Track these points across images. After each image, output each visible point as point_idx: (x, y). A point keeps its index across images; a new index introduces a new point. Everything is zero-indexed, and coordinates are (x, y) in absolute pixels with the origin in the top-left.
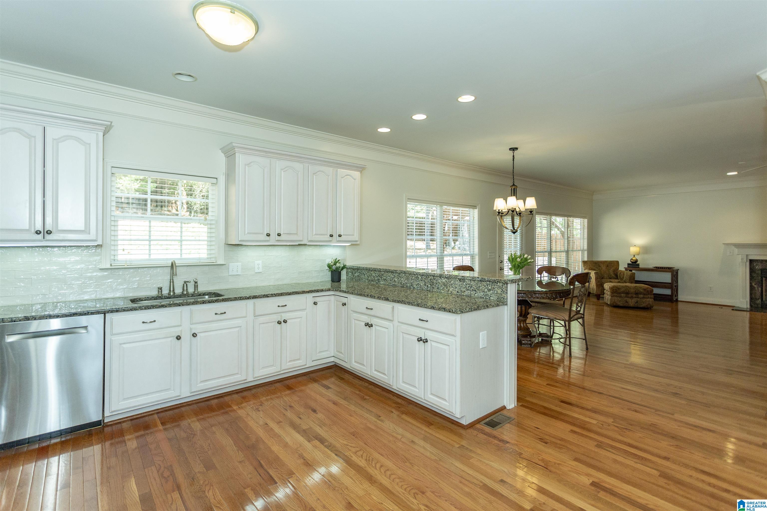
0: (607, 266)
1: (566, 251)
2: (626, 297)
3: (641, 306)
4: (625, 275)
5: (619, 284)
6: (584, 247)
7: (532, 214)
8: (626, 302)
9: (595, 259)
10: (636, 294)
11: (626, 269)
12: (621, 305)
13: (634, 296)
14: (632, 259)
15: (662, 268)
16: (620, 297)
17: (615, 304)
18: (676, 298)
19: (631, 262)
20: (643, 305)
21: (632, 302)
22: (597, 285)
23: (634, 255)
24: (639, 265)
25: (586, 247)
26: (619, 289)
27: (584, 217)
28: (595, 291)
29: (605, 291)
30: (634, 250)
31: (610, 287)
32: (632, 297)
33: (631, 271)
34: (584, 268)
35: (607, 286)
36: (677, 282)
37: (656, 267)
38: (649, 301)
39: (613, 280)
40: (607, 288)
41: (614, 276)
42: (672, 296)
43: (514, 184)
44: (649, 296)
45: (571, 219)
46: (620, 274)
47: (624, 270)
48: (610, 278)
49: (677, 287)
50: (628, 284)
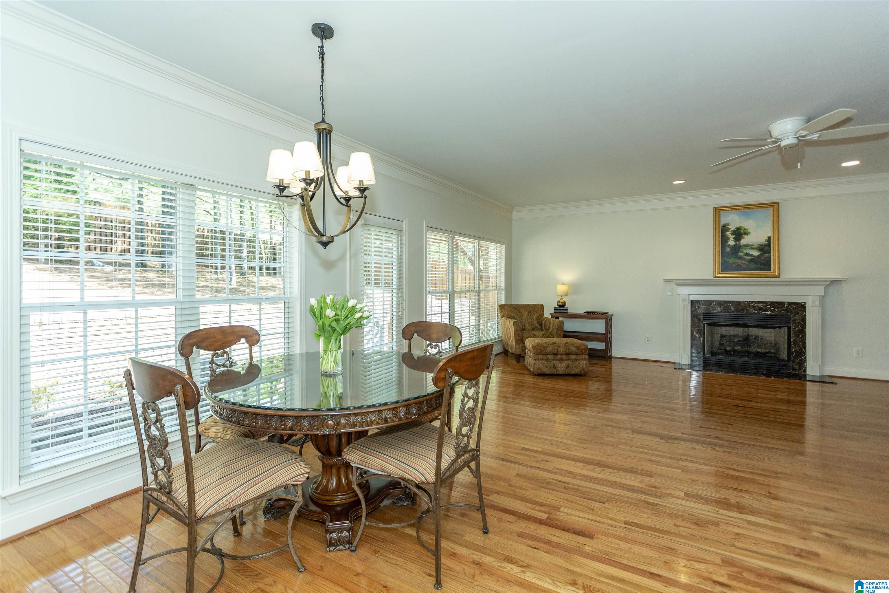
0: (530, 312)
1: (476, 291)
2: (554, 360)
3: (573, 373)
4: (552, 324)
5: (546, 340)
6: (502, 285)
7: (366, 198)
8: (555, 367)
9: (515, 302)
10: (567, 354)
11: (552, 316)
12: (548, 372)
13: (564, 357)
14: (559, 302)
15: (594, 313)
16: (547, 360)
17: (539, 372)
18: (610, 354)
19: (558, 305)
20: (576, 371)
21: (561, 367)
22: (517, 341)
23: (562, 296)
24: (567, 310)
25: (503, 286)
26: (545, 348)
27: (501, 243)
28: (514, 349)
29: (527, 350)
30: (561, 289)
31: (533, 346)
32: (562, 360)
33: (558, 318)
34: (500, 317)
35: (530, 343)
36: (611, 333)
37: (588, 313)
38: (583, 364)
39: (536, 333)
40: (529, 346)
41: (537, 325)
42: (605, 351)
43: (323, 118)
44: (584, 357)
45: (484, 243)
46: (545, 322)
47: (550, 316)
48: (533, 329)
49: (611, 338)
50: (555, 340)
